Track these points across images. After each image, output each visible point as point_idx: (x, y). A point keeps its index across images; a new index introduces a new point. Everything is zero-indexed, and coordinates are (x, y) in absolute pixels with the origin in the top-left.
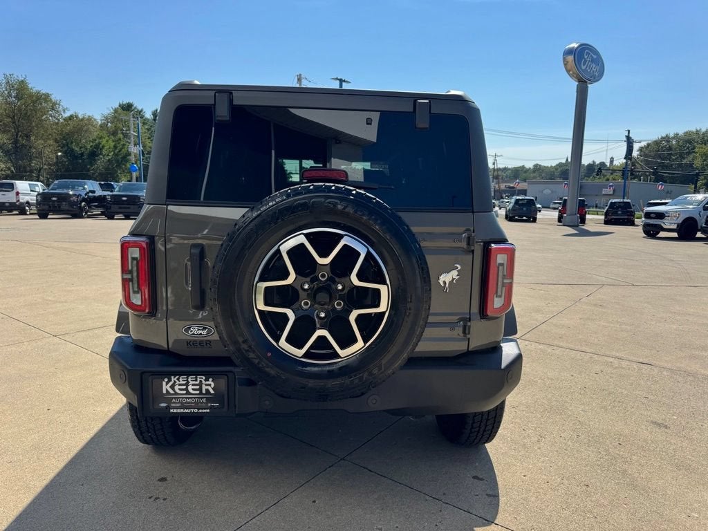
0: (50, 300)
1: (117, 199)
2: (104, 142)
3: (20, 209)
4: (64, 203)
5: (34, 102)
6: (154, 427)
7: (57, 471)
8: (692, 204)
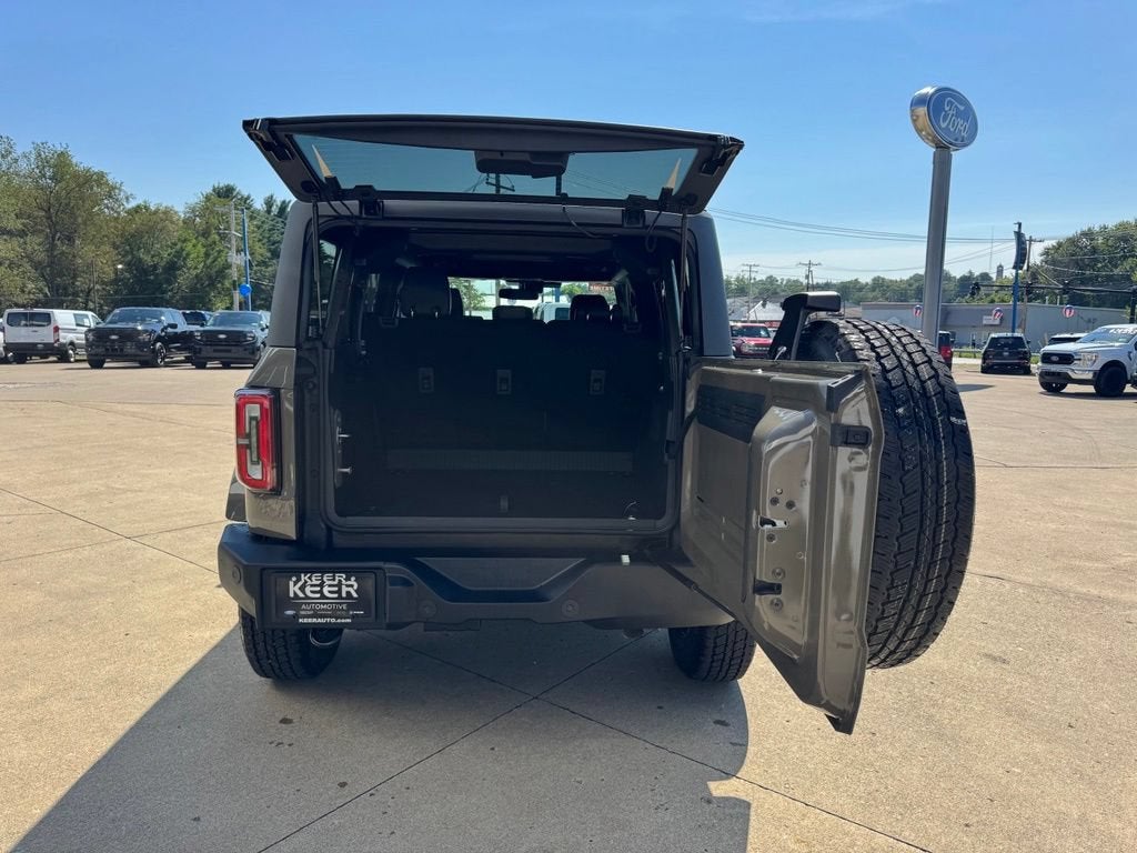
0: (119, 489)
1: (210, 337)
2: (189, 247)
3: (60, 353)
4: (129, 344)
5: (80, 186)
6: (275, 651)
7: (144, 710)
8: (1117, 341)
